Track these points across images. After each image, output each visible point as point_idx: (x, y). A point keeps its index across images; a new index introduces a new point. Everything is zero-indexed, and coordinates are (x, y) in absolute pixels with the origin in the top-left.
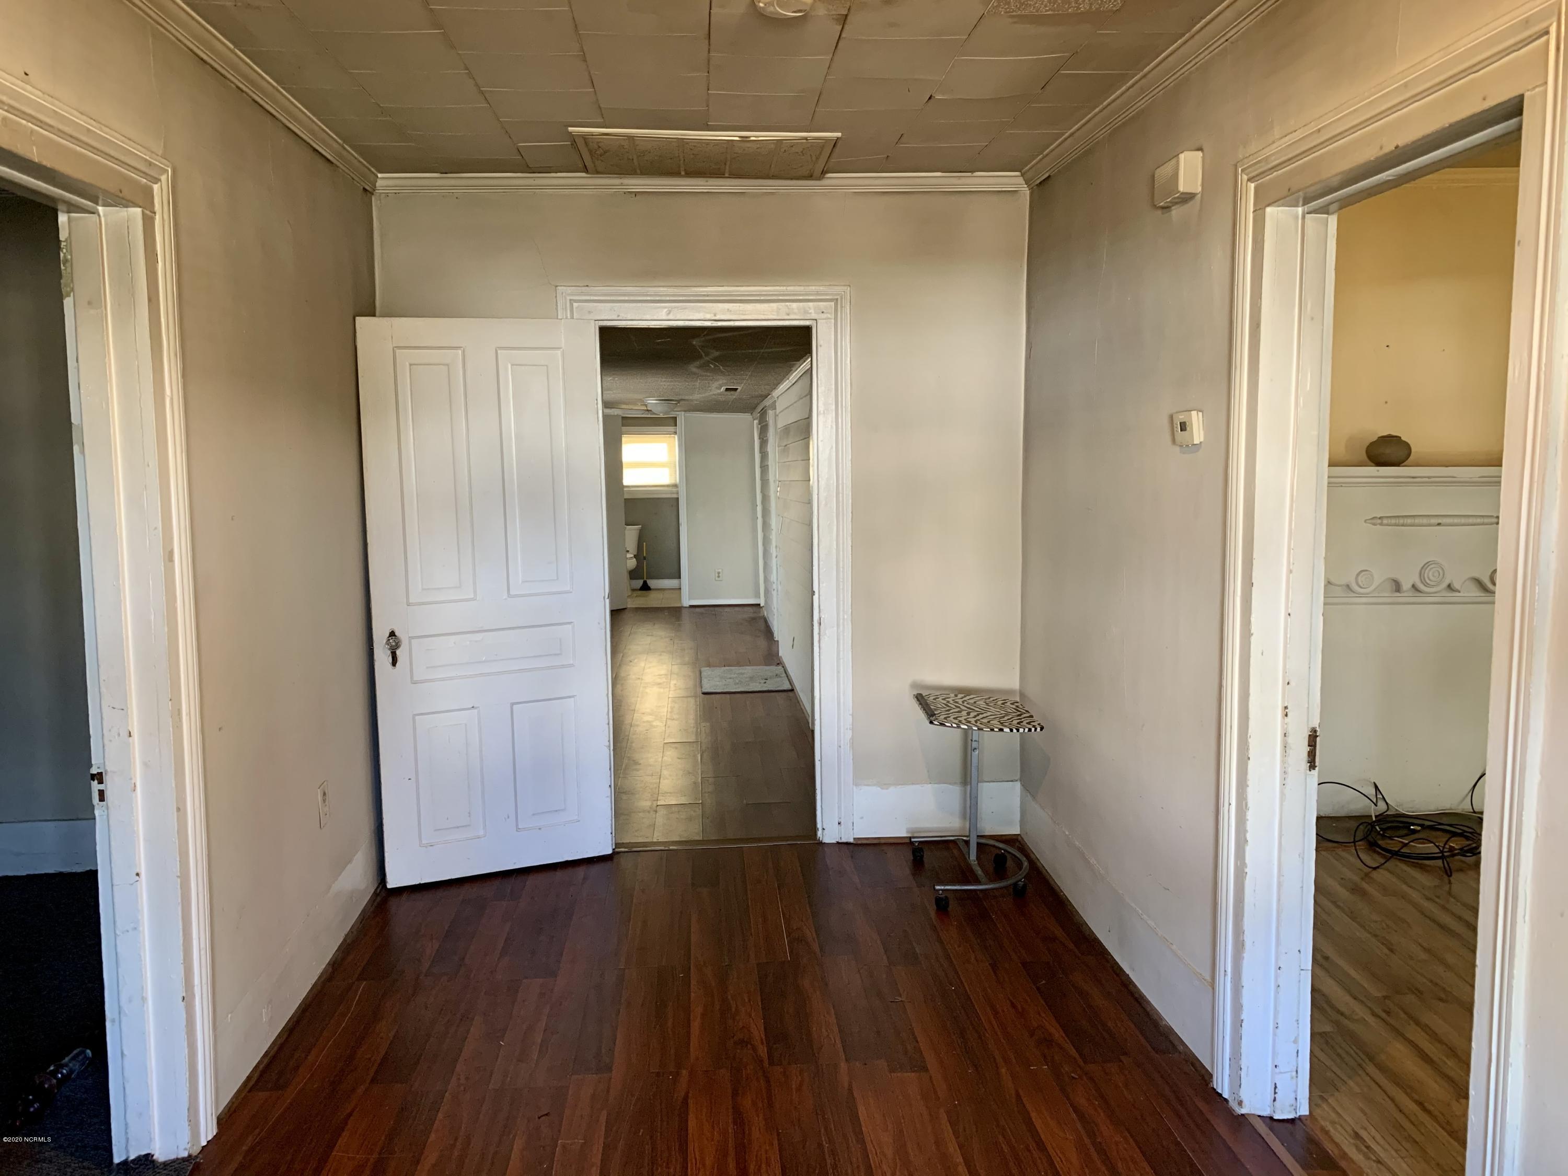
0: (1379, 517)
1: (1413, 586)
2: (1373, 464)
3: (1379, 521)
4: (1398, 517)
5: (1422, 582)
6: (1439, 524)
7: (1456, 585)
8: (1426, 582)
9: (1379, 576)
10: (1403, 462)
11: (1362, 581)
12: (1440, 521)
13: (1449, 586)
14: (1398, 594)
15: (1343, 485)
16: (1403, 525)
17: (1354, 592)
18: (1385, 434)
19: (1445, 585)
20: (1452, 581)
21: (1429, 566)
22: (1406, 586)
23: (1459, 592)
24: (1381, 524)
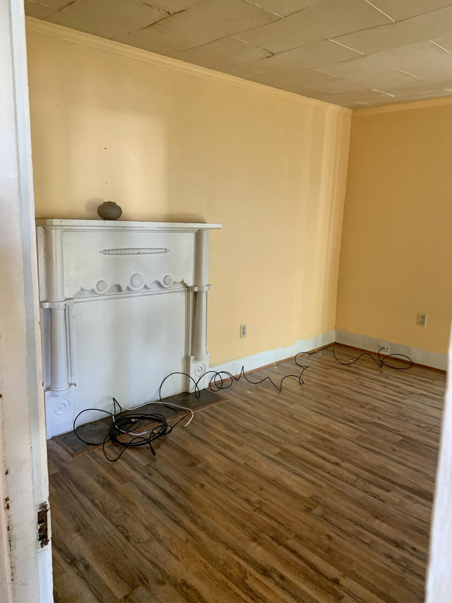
0: (107, 250)
1: (128, 287)
2: (103, 219)
3: (107, 252)
4: (117, 249)
5: (131, 285)
6: (138, 253)
7: (149, 286)
8: (134, 285)
9: (110, 284)
10: (118, 218)
11: (100, 287)
12: (139, 252)
13: (145, 286)
14: (120, 293)
15: (86, 231)
16: (120, 254)
17: (97, 294)
18: (107, 201)
19: (143, 286)
20: (146, 284)
21: (135, 276)
22: (124, 288)
23: (150, 289)
24: (109, 254)
